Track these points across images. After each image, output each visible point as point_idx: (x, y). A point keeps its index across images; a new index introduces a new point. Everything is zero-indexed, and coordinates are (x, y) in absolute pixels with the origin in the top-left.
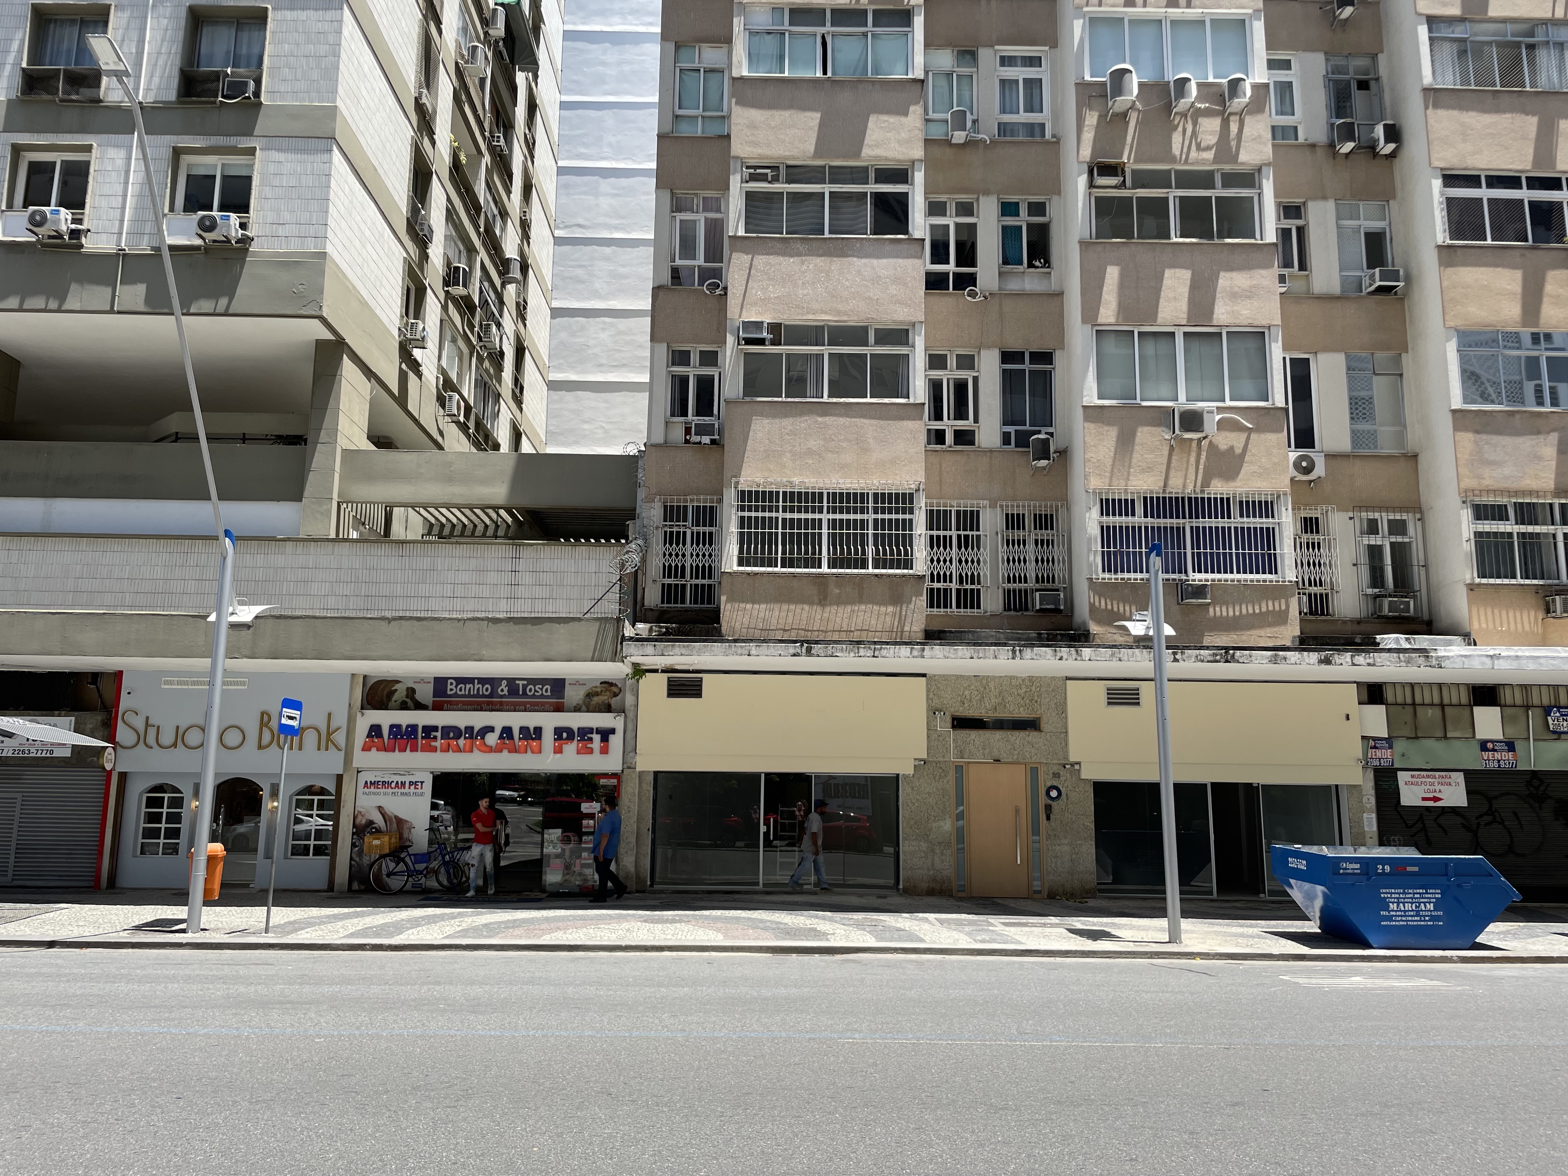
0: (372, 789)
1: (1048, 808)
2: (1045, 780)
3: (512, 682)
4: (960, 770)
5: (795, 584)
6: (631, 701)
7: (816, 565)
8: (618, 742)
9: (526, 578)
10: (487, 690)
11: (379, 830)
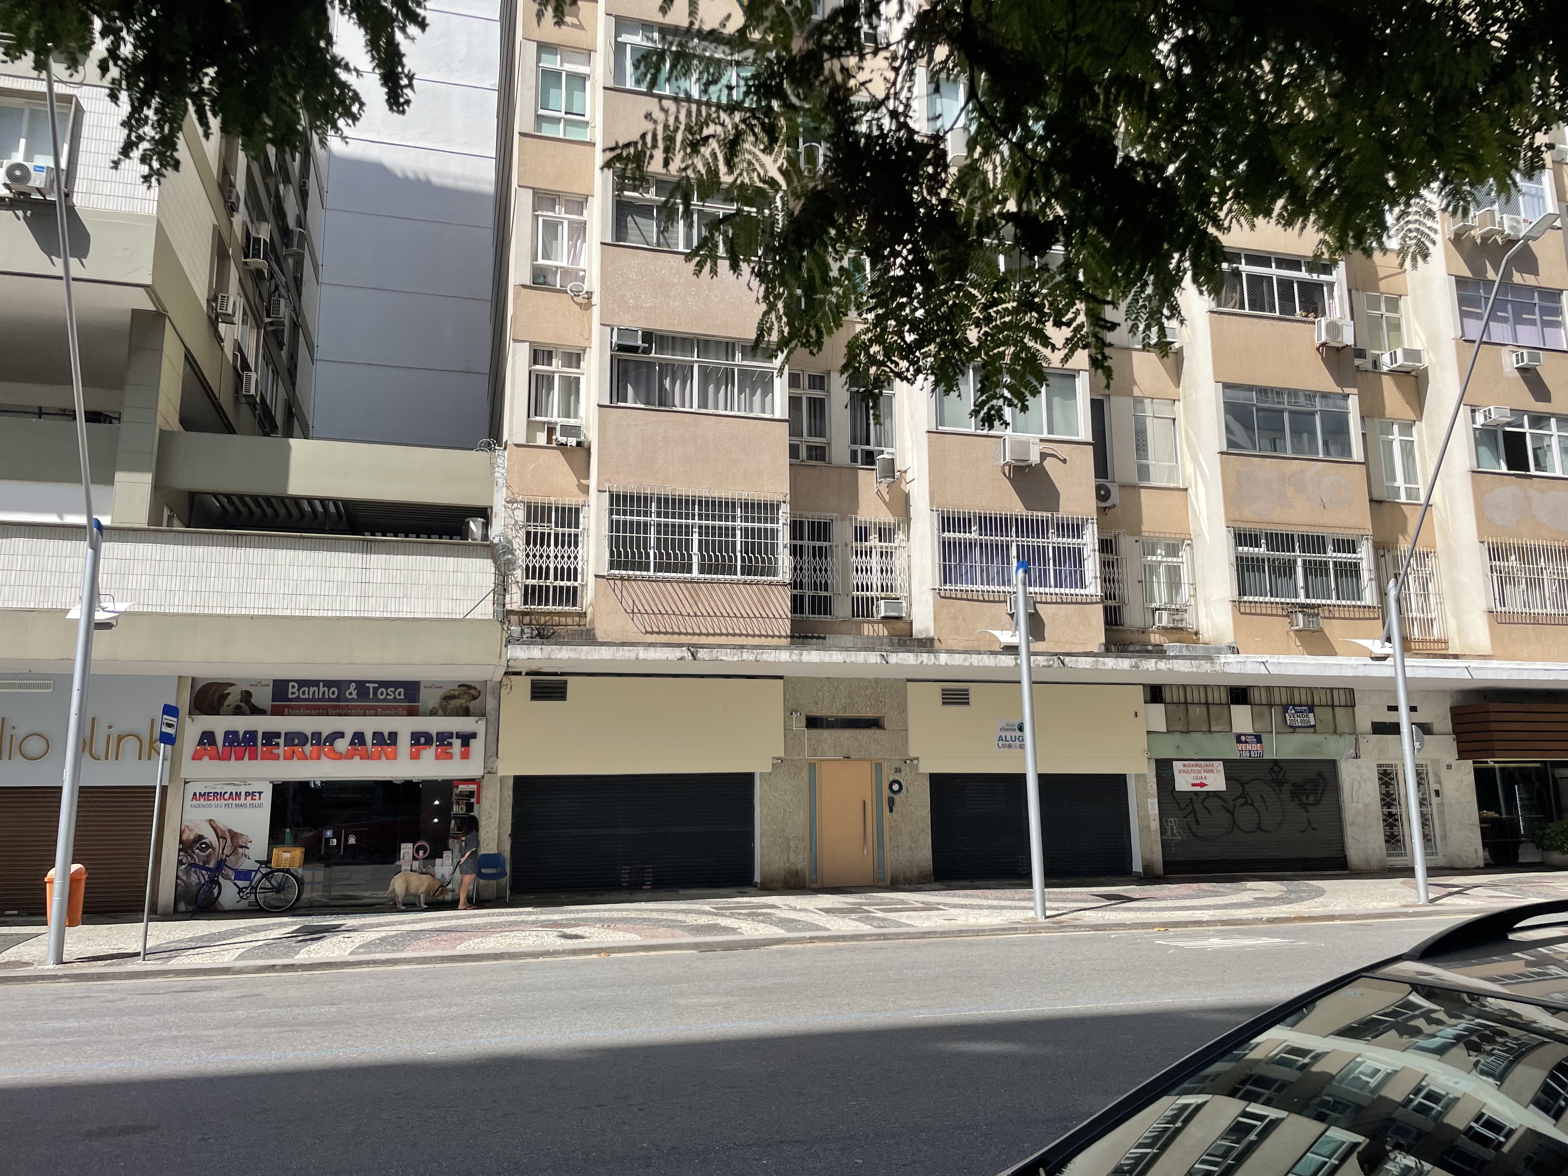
0: (202, 802)
1: (891, 802)
2: (888, 775)
3: (361, 685)
4: (812, 767)
5: (669, 588)
6: (492, 704)
7: (689, 569)
8: (479, 747)
9: (377, 576)
10: (333, 693)
11: (209, 846)
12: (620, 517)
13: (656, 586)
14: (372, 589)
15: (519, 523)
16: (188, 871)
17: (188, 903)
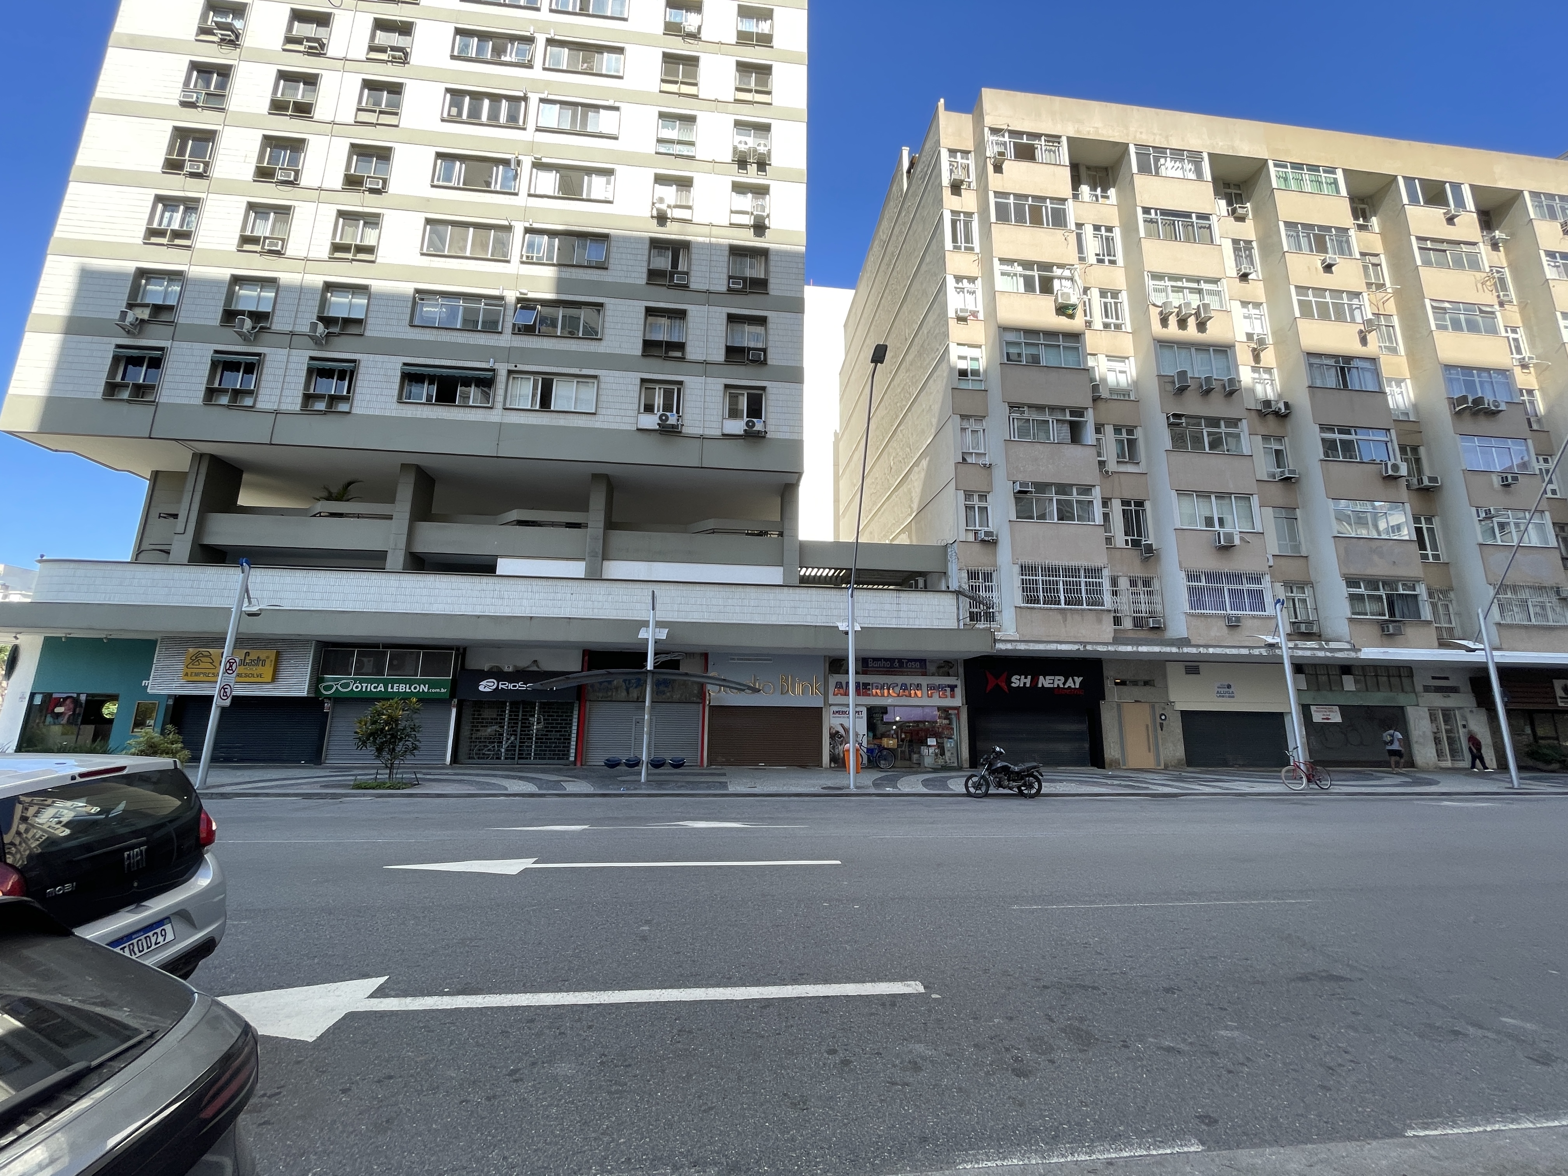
0: (837, 715)
1: (1161, 725)
2: (1158, 711)
3: (900, 661)
4: (1119, 705)
5: (1051, 613)
6: (961, 671)
7: (1059, 604)
8: (959, 692)
9: (904, 607)
10: (888, 664)
11: (842, 736)
12: (1024, 577)
13: (1045, 612)
14: (902, 614)
15: (966, 580)
16: (834, 748)
17: (835, 763)
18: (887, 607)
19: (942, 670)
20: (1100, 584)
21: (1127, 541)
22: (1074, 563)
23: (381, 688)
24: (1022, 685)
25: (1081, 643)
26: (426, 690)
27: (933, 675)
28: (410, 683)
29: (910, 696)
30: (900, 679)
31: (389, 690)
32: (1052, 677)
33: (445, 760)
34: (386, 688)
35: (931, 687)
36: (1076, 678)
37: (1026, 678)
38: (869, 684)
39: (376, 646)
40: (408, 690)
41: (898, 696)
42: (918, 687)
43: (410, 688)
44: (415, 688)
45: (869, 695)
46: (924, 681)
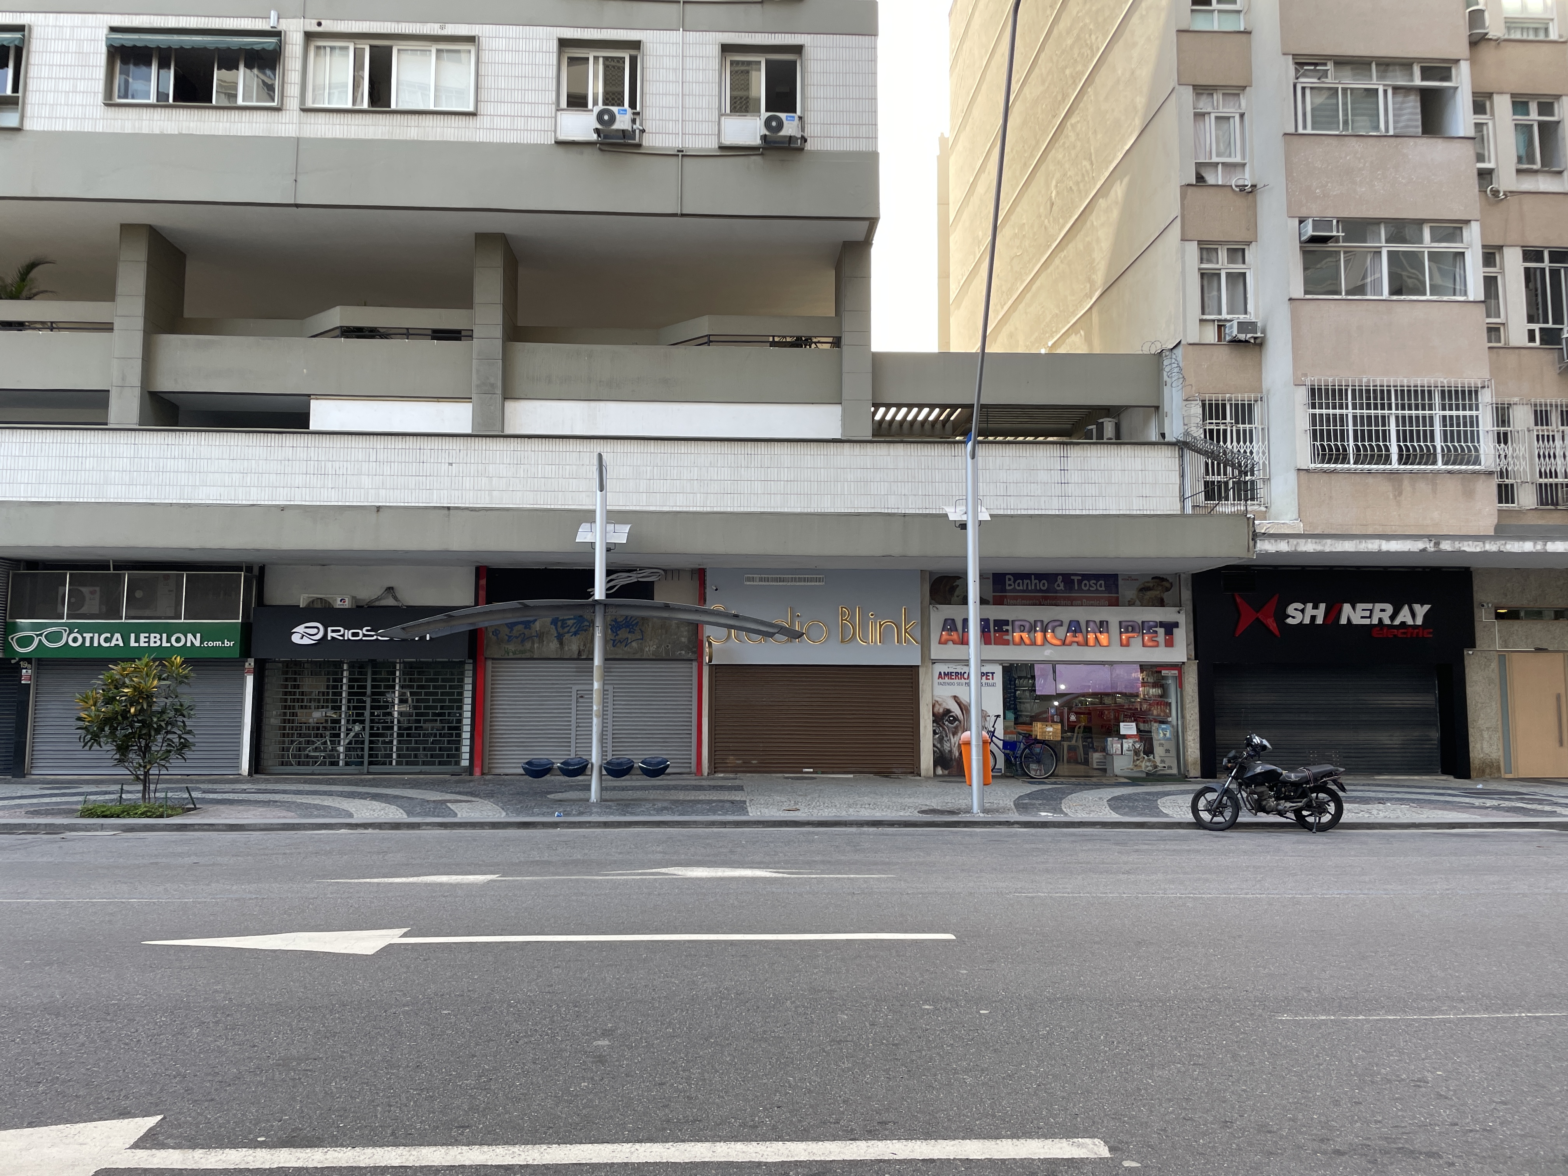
0: (947, 680)
3: (1067, 578)
4: (1502, 659)
5: (1370, 480)
6: (1187, 595)
7: (1387, 460)
8: (1182, 635)
9: (1074, 477)
10: (1044, 585)
11: (956, 719)
12: (1317, 411)
13: (1357, 478)
14: (1070, 489)
15: (1199, 420)
16: (941, 740)
17: (944, 767)
18: (1043, 476)
19: (1149, 594)
20: (1473, 422)
21: (1531, 333)
22: (1421, 380)
23: (117, 640)
24: (1307, 621)
25: (1429, 537)
26: (197, 643)
27: (1131, 604)
28: (170, 631)
29: (1086, 644)
30: (1067, 613)
31: (133, 644)
32: (1369, 606)
33: (238, 767)
34: (126, 640)
35: (1128, 627)
36: (1417, 607)
37: (1315, 607)
38: (1006, 622)
39: (102, 565)
40: (165, 644)
41: (1064, 643)
42: (1103, 626)
43: (168, 641)
44: (178, 640)
45: (1007, 643)
46: (1113, 615)
